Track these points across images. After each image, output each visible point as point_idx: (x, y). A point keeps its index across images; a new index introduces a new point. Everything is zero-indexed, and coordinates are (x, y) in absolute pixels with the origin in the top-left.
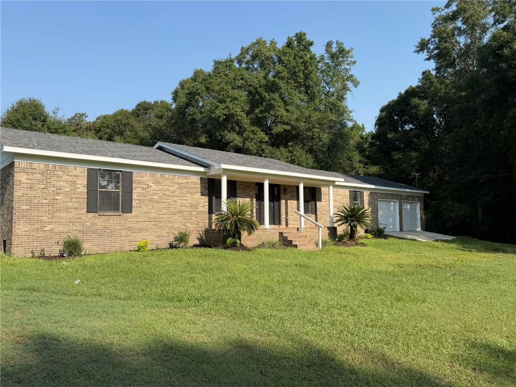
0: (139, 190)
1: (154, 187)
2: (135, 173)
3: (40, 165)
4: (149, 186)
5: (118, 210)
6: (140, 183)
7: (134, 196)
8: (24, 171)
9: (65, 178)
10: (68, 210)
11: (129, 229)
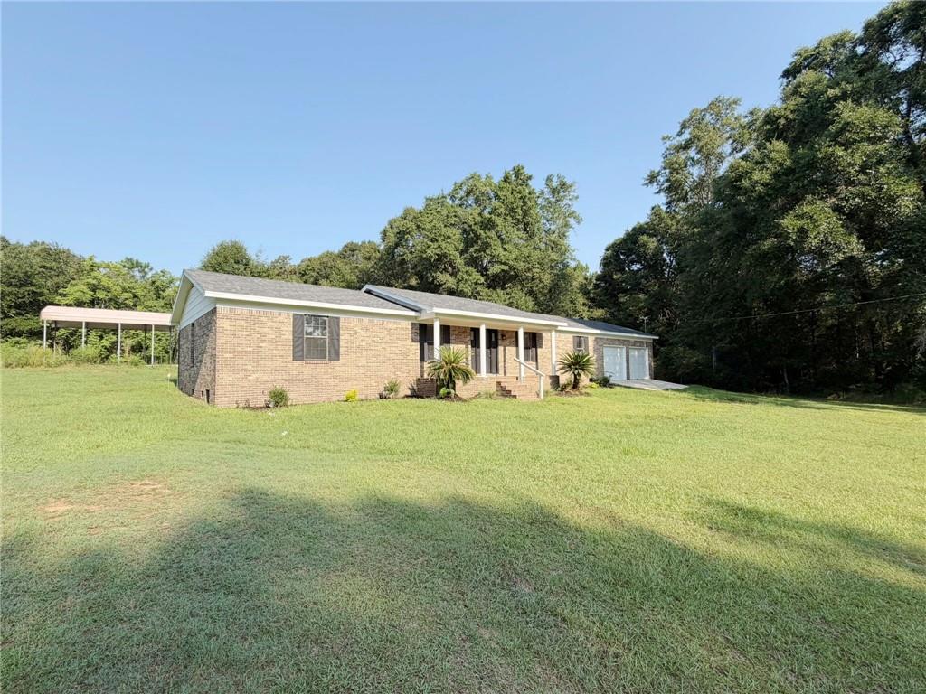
0: (347, 337)
1: (363, 333)
2: (342, 317)
3: (243, 311)
4: (357, 333)
5: (325, 357)
6: (347, 328)
7: (342, 343)
8: (226, 317)
9: (270, 324)
10: (273, 358)
11: (336, 378)
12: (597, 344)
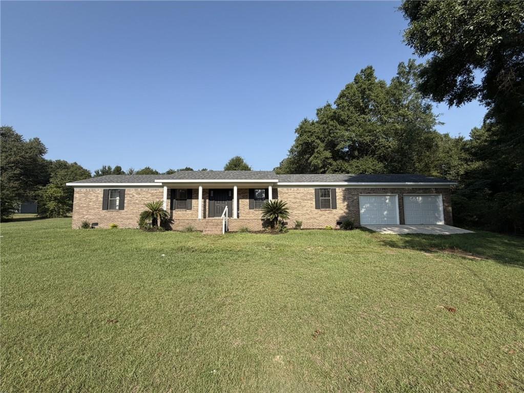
0: (128, 198)
1: (137, 196)
2: (127, 189)
3: (84, 190)
4: (133, 196)
6: (128, 194)
7: (125, 201)
8: (78, 193)
9: (94, 194)
10: (94, 209)
11: (122, 218)
12: (349, 193)
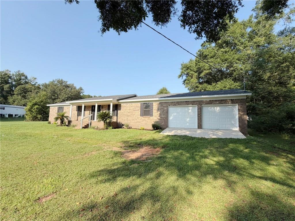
12: (161, 106)
